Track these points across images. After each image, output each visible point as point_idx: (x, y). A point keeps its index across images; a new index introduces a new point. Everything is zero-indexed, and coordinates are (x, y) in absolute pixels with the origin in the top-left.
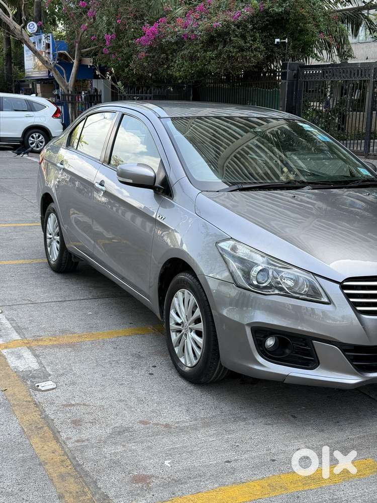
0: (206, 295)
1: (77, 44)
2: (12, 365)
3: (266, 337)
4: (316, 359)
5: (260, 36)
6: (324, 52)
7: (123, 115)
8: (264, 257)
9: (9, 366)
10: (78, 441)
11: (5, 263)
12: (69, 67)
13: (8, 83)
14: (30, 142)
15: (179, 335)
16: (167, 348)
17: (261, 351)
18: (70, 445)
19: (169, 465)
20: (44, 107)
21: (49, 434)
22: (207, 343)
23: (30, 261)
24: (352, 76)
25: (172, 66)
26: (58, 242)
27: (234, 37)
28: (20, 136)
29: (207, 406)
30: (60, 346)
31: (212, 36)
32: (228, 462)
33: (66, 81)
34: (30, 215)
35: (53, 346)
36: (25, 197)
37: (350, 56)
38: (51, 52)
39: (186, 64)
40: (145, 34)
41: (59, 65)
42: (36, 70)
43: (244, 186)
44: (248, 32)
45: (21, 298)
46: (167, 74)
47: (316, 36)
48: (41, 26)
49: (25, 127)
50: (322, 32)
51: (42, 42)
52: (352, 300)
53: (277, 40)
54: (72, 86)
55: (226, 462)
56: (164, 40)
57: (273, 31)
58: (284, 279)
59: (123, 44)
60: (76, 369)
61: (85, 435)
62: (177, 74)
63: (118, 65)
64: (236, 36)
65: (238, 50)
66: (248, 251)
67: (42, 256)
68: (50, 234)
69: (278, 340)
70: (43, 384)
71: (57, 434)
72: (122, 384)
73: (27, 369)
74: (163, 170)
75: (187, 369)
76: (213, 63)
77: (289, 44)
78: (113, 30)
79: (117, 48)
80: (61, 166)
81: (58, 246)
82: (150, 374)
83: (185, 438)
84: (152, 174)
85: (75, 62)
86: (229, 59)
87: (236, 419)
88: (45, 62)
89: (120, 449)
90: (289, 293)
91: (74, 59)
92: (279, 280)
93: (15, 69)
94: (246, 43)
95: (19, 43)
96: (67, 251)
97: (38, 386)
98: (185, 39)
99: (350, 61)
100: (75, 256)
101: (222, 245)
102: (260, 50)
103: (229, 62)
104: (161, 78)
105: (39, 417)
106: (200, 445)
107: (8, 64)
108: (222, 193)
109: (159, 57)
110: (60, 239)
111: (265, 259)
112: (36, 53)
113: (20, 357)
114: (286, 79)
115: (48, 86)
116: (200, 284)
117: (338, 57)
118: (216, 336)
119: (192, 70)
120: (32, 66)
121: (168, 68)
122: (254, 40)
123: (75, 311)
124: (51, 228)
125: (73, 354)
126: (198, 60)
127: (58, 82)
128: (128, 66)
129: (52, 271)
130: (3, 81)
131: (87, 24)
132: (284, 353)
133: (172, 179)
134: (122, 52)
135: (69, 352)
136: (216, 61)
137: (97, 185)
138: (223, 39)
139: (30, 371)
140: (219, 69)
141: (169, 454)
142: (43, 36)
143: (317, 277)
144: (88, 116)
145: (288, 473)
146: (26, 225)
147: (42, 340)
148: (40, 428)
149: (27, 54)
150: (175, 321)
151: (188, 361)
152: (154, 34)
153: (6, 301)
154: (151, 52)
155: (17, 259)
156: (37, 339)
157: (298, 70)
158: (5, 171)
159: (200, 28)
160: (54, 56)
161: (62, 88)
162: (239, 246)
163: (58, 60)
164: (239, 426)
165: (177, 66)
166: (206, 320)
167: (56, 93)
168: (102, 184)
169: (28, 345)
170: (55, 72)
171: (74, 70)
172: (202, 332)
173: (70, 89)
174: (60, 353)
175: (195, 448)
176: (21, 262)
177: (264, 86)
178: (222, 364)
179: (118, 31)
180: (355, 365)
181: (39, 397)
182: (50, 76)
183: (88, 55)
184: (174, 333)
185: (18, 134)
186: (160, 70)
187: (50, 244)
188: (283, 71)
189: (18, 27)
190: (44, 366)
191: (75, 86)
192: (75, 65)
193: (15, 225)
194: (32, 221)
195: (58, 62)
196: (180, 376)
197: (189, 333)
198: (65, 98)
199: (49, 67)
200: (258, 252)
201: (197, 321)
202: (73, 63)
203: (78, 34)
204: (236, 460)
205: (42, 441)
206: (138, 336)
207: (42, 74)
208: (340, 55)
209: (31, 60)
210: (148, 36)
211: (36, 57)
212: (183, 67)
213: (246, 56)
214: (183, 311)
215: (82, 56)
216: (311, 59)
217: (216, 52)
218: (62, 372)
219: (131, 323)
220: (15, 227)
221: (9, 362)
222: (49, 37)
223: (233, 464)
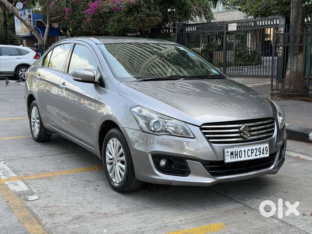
0: (126, 140)
1: (48, 15)
2: (12, 189)
3: (160, 159)
4: (189, 170)
5: (159, 7)
6: (197, 17)
7: (75, 44)
8: (157, 114)
9: (10, 190)
10: (52, 224)
11: (5, 138)
12: (43, 29)
13: (5, 40)
14: (20, 74)
15: (111, 166)
16: (105, 177)
17: (158, 168)
18: (48, 226)
19: (106, 232)
20: (28, 52)
21: (35, 221)
22: (128, 167)
23: (21, 137)
24: (214, 29)
25: (107, 26)
26: (38, 123)
27: (143, 8)
28: (13, 71)
29: (129, 203)
30: (41, 179)
31: (130, 8)
32: (140, 228)
33: (42, 37)
34: (21, 113)
35: (37, 179)
36: (17, 104)
37: (212, 18)
38: (32, 20)
39: (115, 24)
40: (89, 8)
41: (36, 28)
42: (23, 31)
43: (146, 79)
44: (151, 5)
45: (16, 156)
46: (104, 31)
47: (191, 7)
48: (25, 4)
49: (16, 65)
50: (195, 5)
51: (26, 14)
52: (206, 136)
53: (169, 10)
54: (45, 40)
55: (139, 228)
56: (101, 11)
57: (166, 4)
58: (169, 127)
59: (76, 14)
60: (51, 189)
61: (57, 220)
62: (110, 31)
63: (74, 27)
64: (145, 8)
65: (146, 16)
66: (148, 112)
67: (29, 134)
68: (34, 119)
69: (167, 161)
70: (31, 197)
71: (40, 221)
72: (78, 195)
73: (21, 191)
74: (99, 72)
75: (117, 185)
76: (132, 24)
77: (176, 12)
78: (70, 6)
79: (72, 17)
80: (39, 77)
81: (39, 125)
82: (95, 190)
83: (116, 219)
84: (93, 75)
85: (47, 26)
86: (141, 21)
87: (146, 208)
88: (28, 26)
89: (77, 226)
90: (172, 134)
91: (46, 24)
92: (166, 127)
93: (10, 32)
94: (151, 11)
95: (12, 15)
96: (44, 128)
97: (28, 198)
98: (114, 10)
99: (212, 21)
100: (49, 131)
101: (133, 110)
102: (159, 16)
103: (141, 23)
104: (101, 34)
105: (29, 213)
106: (124, 222)
107: (5, 29)
108: (133, 83)
109: (99, 21)
110: (40, 121)
111: (158, 115)
112: (22, 21)
113: (16, 185)
114: (175, 32)
115: (30, 40)
116: (122, 133)
117: (205, 19)
118: (132, 162)
119: (119, 28)
120: (20, 29)
121: (105, 27)
122: (155, 10)
123: (50, 161)
124: (34, 115)
125: (49, 182)
126: (123, 22)
127: (37, 38)
128: (80, 27)
129: (35, 142)
130: (2, 39)
131: (54, 3)
132: (171, 168)
133: (104, 76)
134: (76, 19)
135: (46, 181)
136: (134, 23)
137: (61, 85)
138: (137, 10)
139: (23, 192)
140: (136, 27)
141: (106, 227)
142: (27, 11)
143: (187, 124)
144: (54, 47)
145: (174, 231)
146: (18, 118)
147: (30, 176)
148: (29, 219)
149: (17, 22)
150: (109, 158)
151: (117, 180)
152: (95, 7)
153: (7, 158)
154: (94, 18)
155: (13, 136)
156: (26, 175)
157: (182, 27)
158: (4, 91)
159: (123, 3)
160: (33, 22)
161: (40, 42)
162: (143, 110)
163: (36, 25)
164: (147, 211)
165: (110, 26)
166: (126, 154)
167: (36, 45)
168: (64, 84)
169: (21, 179)
170: (35, 32)
171: (46, 30)
172: (124, 161)
173: (45, 42)
174: (41, 182)
175: (122, 223)
176: (16, 137)
177: (163, 37)
178: (137, 178)
179: (73, 6)
180: (211, 172)
181: (28, 204)
182: (32, 35)
183: (55, 21)
184: (109, 165)
185: (12, 69)
186: (100, 29)
187: (34, 125)
188: (174, 28)
189: (11, 5)
190: (31, 189)
191: (48, 41)
192: (47, 27)
193: (11, 119)
194: (22, 116)
195: (36, 26)
196: (113, 190)
197: (117, 163)
198: (42, 47)
199: (31, 29)
200: (154, 112)
201: (121, 155)
202: (46, 26)
203: (49, 9)
204: (144, 227)
205: (31, 225)
206: (88, 172)
207: (27, 33)
208: (206, 18)
209: (19, 25)
210: (92, 8)
211: (22, 24)
212: (113, 26)
213: (151, 19)
214: (113, 151)
215: (51, 22)
216: (190, 21)
217: (133, 17)
218: (42, 191)
219: (84, 165)
220: (11, 120)
221: (10, 187)
222: (30, 11)
223: (143, 229)
